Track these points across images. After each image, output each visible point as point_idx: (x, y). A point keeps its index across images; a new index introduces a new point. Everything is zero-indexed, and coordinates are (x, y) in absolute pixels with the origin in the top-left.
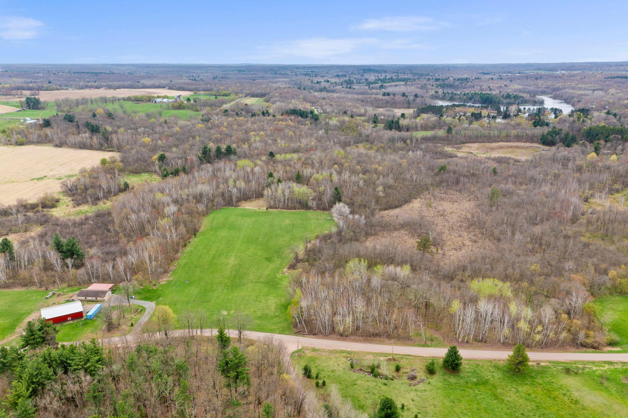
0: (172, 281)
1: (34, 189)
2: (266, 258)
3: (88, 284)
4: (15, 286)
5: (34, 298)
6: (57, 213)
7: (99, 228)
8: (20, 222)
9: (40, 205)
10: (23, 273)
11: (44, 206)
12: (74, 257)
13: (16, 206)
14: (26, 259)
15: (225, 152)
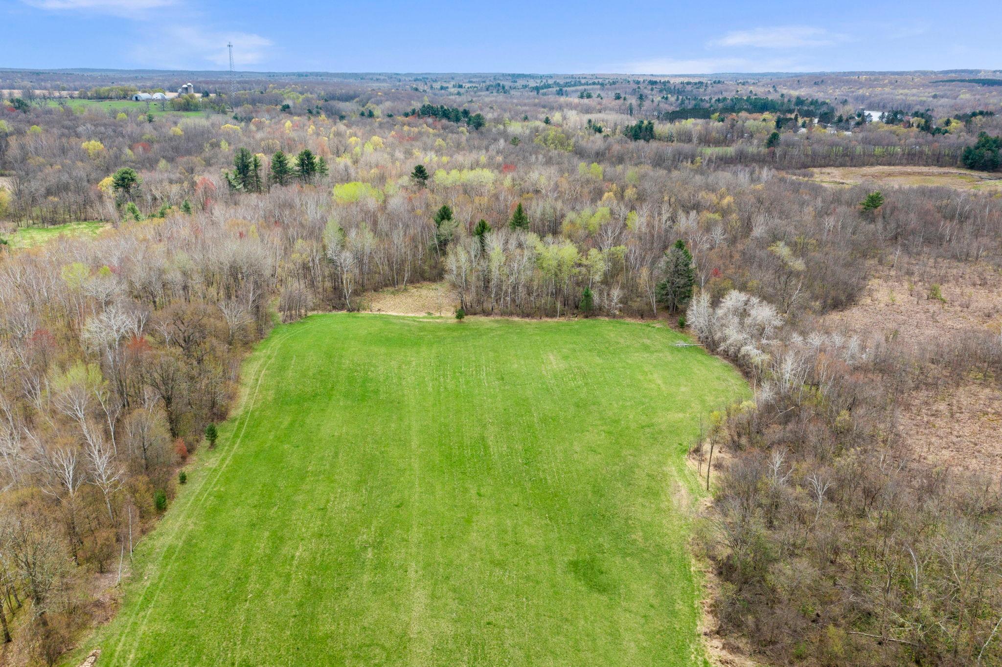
15: (297, 168)
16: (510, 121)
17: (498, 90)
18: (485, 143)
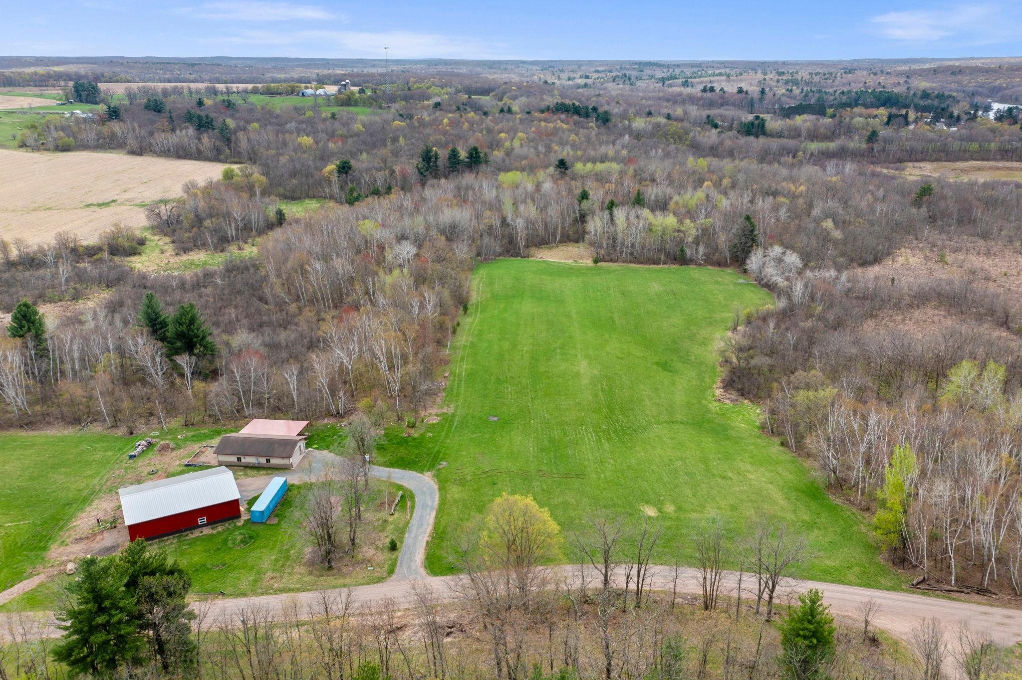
0: (454, 415)
1: (91, 221)
2: (657, 364)
3: (236, 419)
4: (49, 423)
5: (98, 456)
6: (140, 264)
7: (239, 292)
8: (63, 279)
9: (106, 248)
10: (70, 389)
11: (115, 250)
12: (196, 351)
13: (55, 249)
14: (76, 355)
15: (467, 160)
16: (635, 116)
17: (624, 82)
18: (612, 138)
